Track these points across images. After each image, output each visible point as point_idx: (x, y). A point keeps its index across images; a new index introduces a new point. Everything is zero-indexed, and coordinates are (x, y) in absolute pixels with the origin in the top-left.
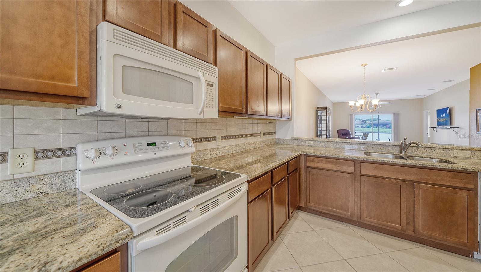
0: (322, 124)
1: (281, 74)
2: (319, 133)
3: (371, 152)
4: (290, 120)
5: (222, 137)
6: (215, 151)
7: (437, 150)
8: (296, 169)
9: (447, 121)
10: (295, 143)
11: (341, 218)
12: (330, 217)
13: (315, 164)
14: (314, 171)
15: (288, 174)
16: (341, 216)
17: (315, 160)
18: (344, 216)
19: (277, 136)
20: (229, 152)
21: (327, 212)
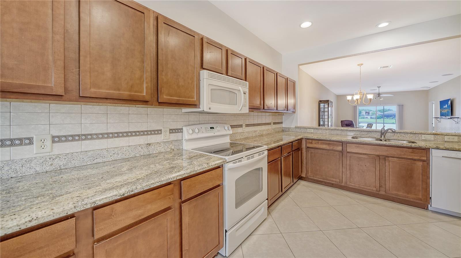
0: (324, 115)
1: (287, 78)
2: (321, 123)
3: (358, 137)
4: (294, 112)
5: (246, 125)
6: (242, 134)
7: (409, 135)
8: (299, 148)
9: (448, 111)
10: (298, 130)
11: (333, 184)
12: (325, 184)
13: (313, 145)
14: (312, 150)
15: (293, 151)
16: (333, 182)
17: (313, 142)
18: (334, 183)
19: (284, 125)
20: (250, 135)
21: (322, 180)
